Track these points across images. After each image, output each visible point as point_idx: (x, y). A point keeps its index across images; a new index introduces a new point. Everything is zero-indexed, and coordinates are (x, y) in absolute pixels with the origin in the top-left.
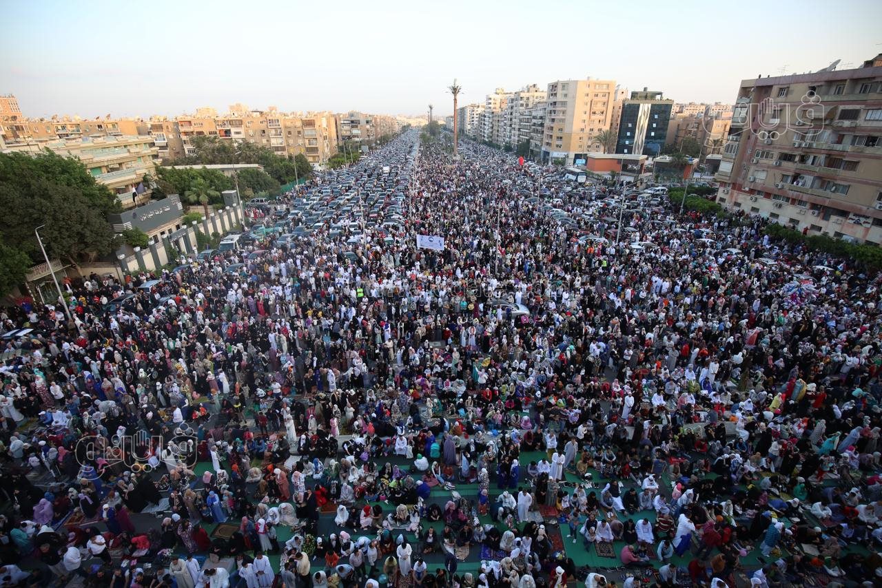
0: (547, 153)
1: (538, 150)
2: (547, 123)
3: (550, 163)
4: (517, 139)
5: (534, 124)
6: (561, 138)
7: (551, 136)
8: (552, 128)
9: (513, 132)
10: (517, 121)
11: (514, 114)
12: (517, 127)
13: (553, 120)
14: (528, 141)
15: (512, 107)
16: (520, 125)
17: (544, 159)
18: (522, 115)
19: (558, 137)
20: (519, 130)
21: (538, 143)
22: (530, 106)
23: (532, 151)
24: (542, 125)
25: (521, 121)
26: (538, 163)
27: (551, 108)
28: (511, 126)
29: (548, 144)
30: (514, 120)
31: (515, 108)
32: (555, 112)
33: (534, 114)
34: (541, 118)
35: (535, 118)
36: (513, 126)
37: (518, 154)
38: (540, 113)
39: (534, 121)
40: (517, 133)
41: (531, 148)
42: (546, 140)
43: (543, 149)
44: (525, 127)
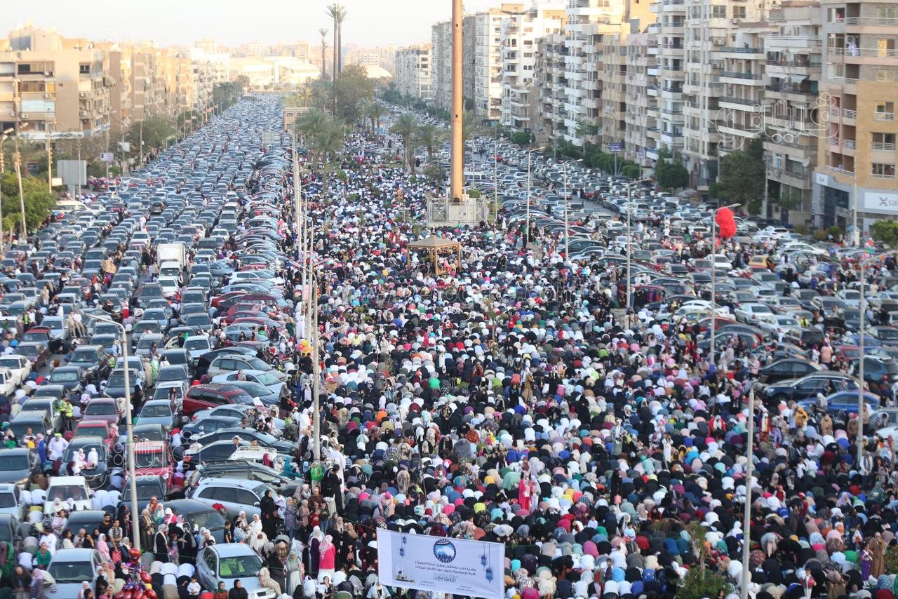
0: (837, 197)
1: (799, 184)
2: (830, 80)
3: (856, 236)
4: (705, 137)
5: (776, 85)
6: (890, 138)
7: (850, 132)
8: (851, 101)
9: (687, 110)
10: (703, 69)
11: (688, 45)
12: (705, 93)
13: (853, 71)
14: (755, 148)
15: (678, 20)
16: (715, 85)
17: (828, 219)
18: (720, 46)
19: (877, 137)
20: (714, 103)
21: (798, 156)
22: (752, 15)
23: (775, 186)
24: (808, 87)
25: (718, 69)
26: (806, 232)
27: (837, 26)
28: (676, 87)
29: (845, 162)
30: (689, 67)
31: (690, 23)
32: (856, 38)
33: (771, 45)
34: (804, 60)
35: (774, 59)
36: (687, 89)
37: (713, 198)
38: (800, 44)
39: (773, 71)
40: (706, 115)
41: (771, 176)
42: (828, 146)
43: (822, 178)
44: (736, 94)
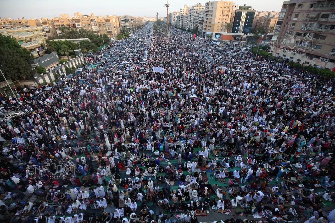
0: (204, 33)
1: (201, 31)
2: (205, 20)
3: (206, 37)
4: (192, 26)
5: (200, 21)
6: (210, 26)
7: (206, 26)
8: (207, 22)
9: (191, 24)
11: (191, 16)
12: (193, 22)
13: (207, 19)
14: (197, 28)
15: (191, 13)
17: (203, 35)
18: (195, 16)
20: (193, 23)
21: (201, 28)
22: (198, 12)
23: (199, 32)
24: (203, 21)
25: (194, 19)
26: (201, 37)
27: (206, 13)
28: (190, 21)
29: (205, 29)
30: (191, 19)
31: (192, 13)
32: (208, 15)
33: (200, 16)
34: (202, 18)
35: (200, 17)
37: (193, 33)
38: (202, 16)
39: (199, 19)
40: (193, 24)
42: (204, 27)
43: (203, 31)
44: (196, 22)
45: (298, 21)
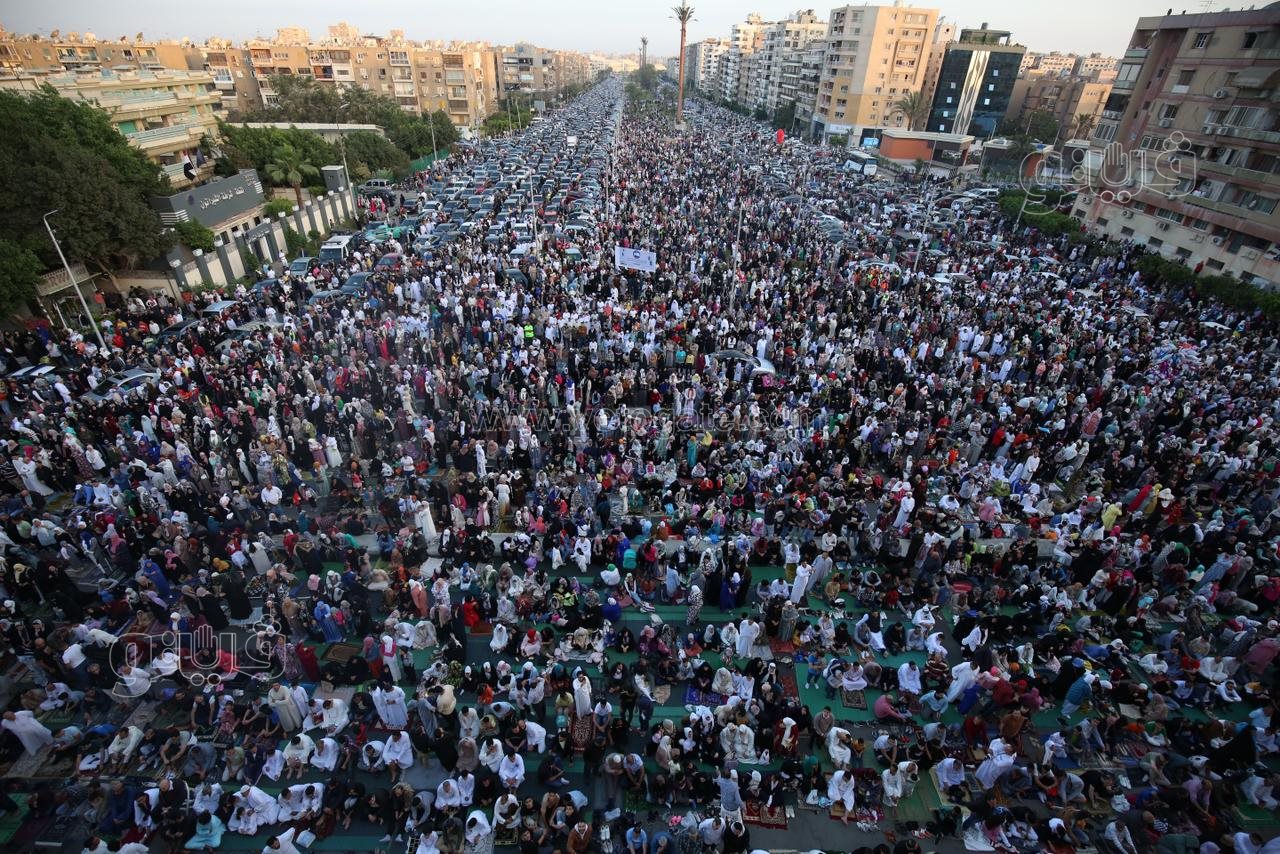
0: (820, 126)
1: (806, 120)
2: (825, 76)
4: (775, 99)
5: (804, 77)
6: (844, 102)
7: (829, 98)
8: (831, 85)
9: (770, 88)
10: (778, 70)
11: (774, 59)
12: (778, 80)
13: (834, 71)
14: (793, 104)
15: (772, 47)
16: (782, 77)
17: (815, 135)
18: (786, 60)
19: (839, 101)
20: (780, 85)
21: (808, 108)
22: (801, 46)
23: (798, 120)
24: (816, 79)
25: (784, 70)
27: (832, 51)
28: (768, 77)
29: (824, 111)
30: (773, 69)
31: (776, 49)
32: (838, 57)
33: (805, 59)
34: (816, 67)
35: (806, 66)
36: (771, 78)
37: (776, 125)
38: (815, 59)
39: (804, 71)
40: (777, 90)
41: (797, 116)
42: (820, 104)
43: (815, 118)
44: (789, 81)
45: (1192, 100)
